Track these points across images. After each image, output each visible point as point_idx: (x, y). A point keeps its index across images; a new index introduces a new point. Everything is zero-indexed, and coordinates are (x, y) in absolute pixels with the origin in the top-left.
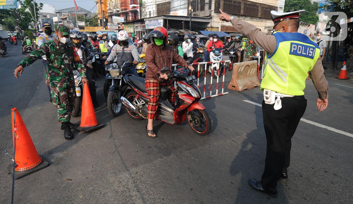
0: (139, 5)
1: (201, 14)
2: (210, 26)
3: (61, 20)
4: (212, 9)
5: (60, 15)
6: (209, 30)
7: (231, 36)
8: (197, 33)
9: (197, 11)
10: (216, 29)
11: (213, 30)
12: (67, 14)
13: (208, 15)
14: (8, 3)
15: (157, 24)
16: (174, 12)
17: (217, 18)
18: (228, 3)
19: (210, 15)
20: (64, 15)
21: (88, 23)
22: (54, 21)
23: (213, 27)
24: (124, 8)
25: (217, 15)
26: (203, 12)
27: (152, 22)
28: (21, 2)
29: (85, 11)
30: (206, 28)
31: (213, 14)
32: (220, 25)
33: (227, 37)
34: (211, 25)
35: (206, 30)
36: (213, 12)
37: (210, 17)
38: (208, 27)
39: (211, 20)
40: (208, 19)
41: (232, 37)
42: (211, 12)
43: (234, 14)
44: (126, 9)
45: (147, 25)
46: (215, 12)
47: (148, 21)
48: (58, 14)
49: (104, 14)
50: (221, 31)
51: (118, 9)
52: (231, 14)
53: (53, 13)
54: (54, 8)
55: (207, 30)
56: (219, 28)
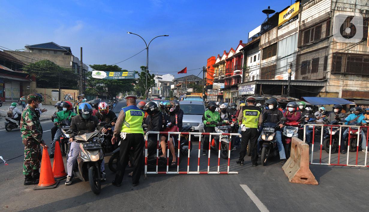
0: (242, 71)
1: (313, 77)
2: (324, 91)
3: (176, 87)
4: (327, 70)
5: (177, 83)
6: (323, 96)
7: (356, 104)
8: (296, 99)
9: (308, 73)
10: (333, 94)
11: (329, 96)
12: (182, 82)
13: (321, 77)
14: (129, 75)
15: (249, 89)
16: (280, 75)
17: (335, 81)
18: (355, 61)
19: (325, 78)
20: (179, 83)
21: (196, 89)
22: (171, 88)
23: (328, 92)
24: (228, 74)
25: (335, 78)
26: (315, 74)
27: (245, 88)
28: (139, 74)
29: (198, 78)
30: (318, 94)
31: (329, 76)
32: (341, 90)
33: (350, 105)
34: (326, 90)
35: (318, 96)
36: (329, 73)
37: (325, 80)
38: (322, 92)
39: (326, 84)
40: (320, 82)
41: (358, 105)
42: (327, 74)
43: (365, 75)
44: (231, 75)
45: (240, 90)
46: (331, 74)
47: (241, 87)
48: (175, 83)
49: (205, 81)
50: (342, 97)
51: (222, 76)
52: (360, 75)
53: (171, 81)
54: (174, 77)
55: (320, 96)
56: (338, 93)
